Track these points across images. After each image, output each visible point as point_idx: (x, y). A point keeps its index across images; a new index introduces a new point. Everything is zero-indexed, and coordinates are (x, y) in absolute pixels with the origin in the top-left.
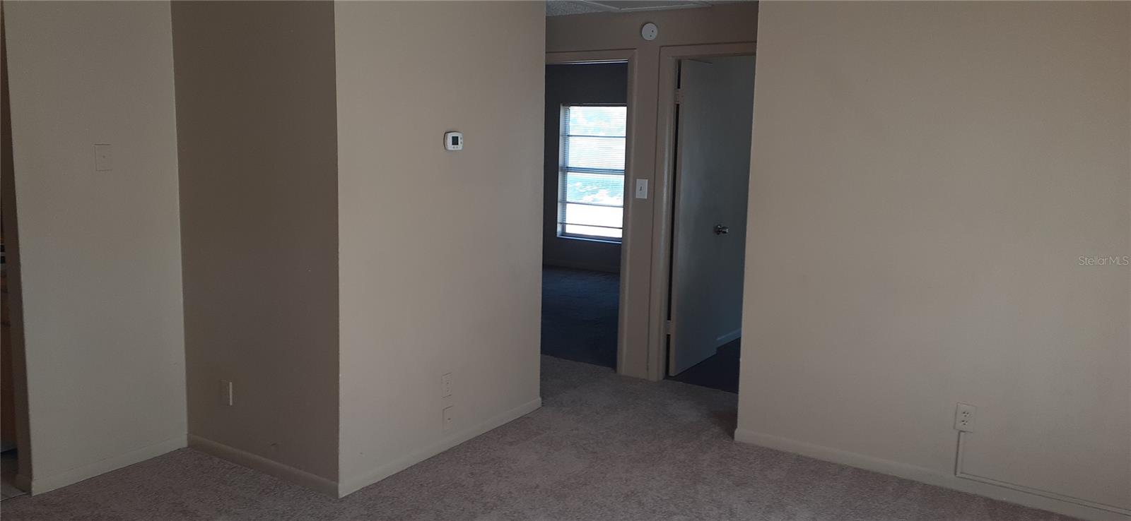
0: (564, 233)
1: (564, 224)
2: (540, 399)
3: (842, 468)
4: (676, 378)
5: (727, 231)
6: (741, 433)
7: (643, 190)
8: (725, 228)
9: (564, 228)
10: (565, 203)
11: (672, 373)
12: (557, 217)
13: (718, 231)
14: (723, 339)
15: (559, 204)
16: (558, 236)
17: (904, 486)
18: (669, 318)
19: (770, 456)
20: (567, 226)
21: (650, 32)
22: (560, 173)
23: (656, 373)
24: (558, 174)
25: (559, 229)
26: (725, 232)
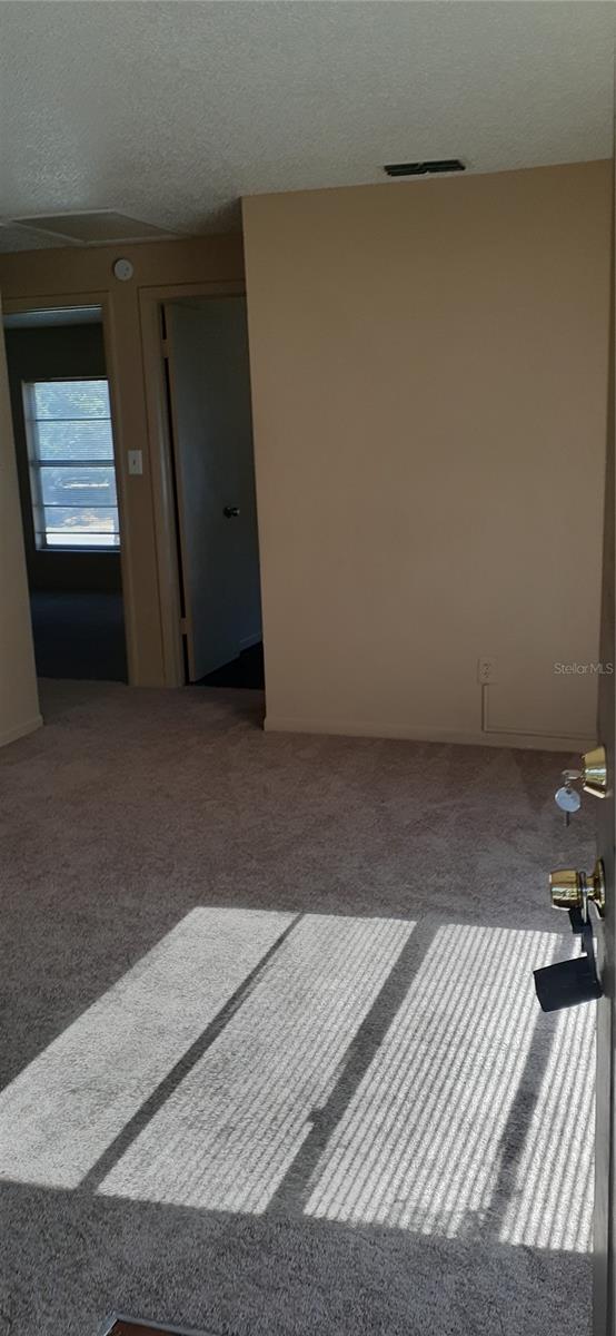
0: (45, 544)
1: (44, 534)
2: (40, 717)
3: (373, 740)
4: (197, 683)
5: (238, 512)
6: (270, 721)
7: (137, 465)
8: (235, 509)
9: (44, 539)
10: (41, 507)
11: (192, 679)
12: (33, 526)
13: (228, 513)
14: (246, 642)
15: (34, 509)
16: (38, 548)
17: (433, 748)
18: (183, 615)
19: (301, 739)
20: (48, 536)
21: (124, 270)
22: (31, 469)
23: (174, 678)
24: (28, 470)
25: (38, 540)
26: (236, 515)
